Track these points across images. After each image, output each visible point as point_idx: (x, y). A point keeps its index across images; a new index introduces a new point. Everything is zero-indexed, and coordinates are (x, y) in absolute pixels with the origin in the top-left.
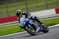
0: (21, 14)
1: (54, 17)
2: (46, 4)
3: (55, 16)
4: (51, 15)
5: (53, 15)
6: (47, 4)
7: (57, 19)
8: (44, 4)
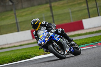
0: (40, 25)
1: (28, 44)
2: (15, 22)
3: (30, 42)
4: (24, 41)
5: (27, 41)
6: (17, 23)
7: (34, 47)
8: (12, 22)
